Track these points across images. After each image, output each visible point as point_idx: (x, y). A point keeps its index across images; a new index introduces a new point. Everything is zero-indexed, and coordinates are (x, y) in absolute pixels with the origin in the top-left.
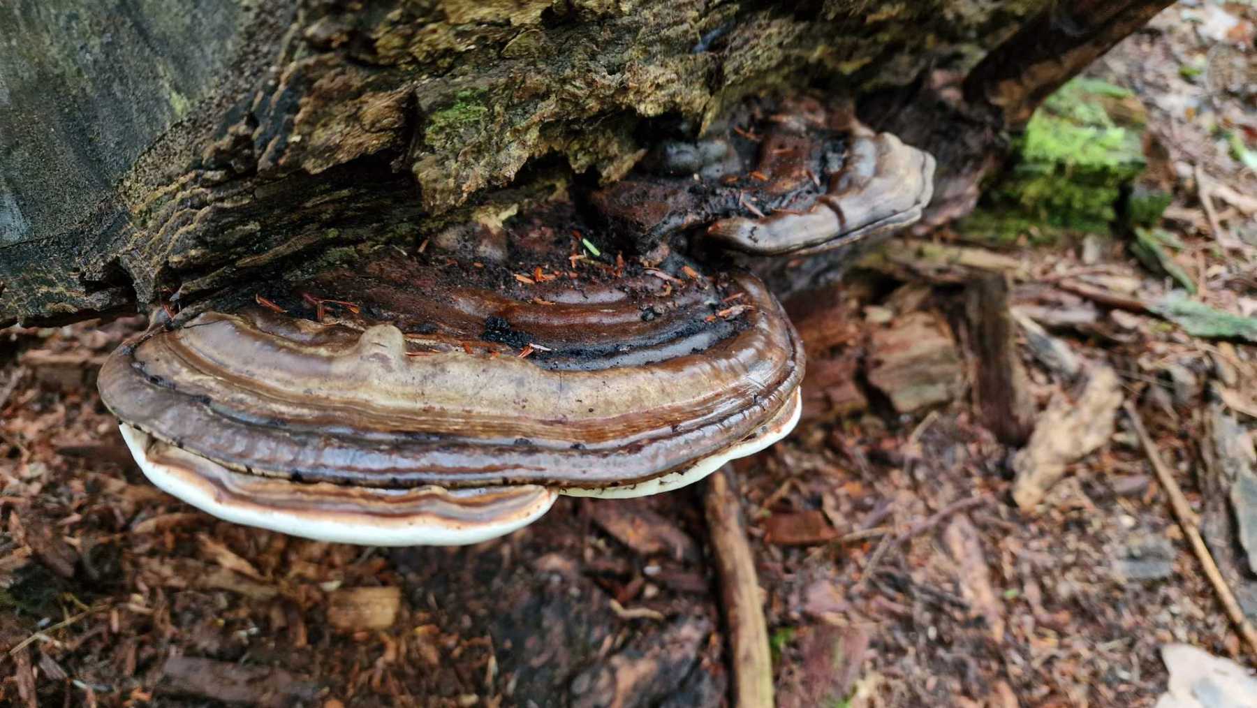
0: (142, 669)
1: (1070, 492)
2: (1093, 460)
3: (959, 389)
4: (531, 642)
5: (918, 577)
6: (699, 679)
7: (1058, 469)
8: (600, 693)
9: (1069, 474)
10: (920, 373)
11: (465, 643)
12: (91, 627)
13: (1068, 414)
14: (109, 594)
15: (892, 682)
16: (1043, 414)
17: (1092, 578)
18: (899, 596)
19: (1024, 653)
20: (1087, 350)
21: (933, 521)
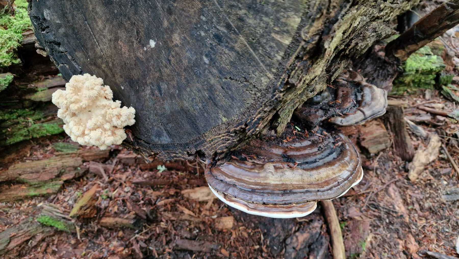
0: (168, 243)
1: (426, 175)
2: (433, 164)
3: (389, 144)
4: (272, 230)
5: (382, 204)
6: (322, 238)
7: (422, 168)
8: (294, 243)
9: (426, 169)
10: (377, 141)
11: (253, 231)
12: (151, 232)
13: (425, 150)
14: (154, 223)
15: (377, 236)
16: (417, 151)
17: (436, 201)
18: (376, 210)
19: (416, 225)
20: (429, 129)
21: (385, 186)
